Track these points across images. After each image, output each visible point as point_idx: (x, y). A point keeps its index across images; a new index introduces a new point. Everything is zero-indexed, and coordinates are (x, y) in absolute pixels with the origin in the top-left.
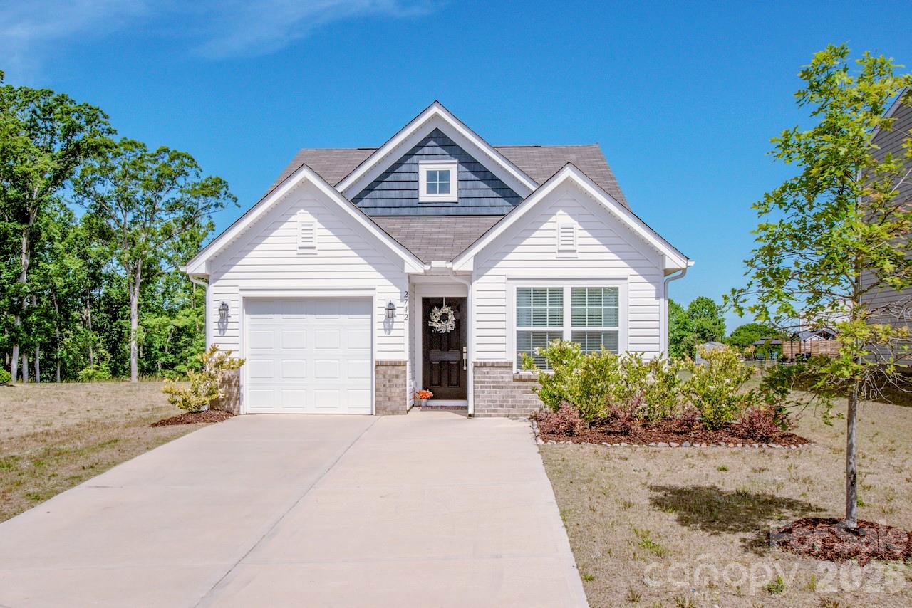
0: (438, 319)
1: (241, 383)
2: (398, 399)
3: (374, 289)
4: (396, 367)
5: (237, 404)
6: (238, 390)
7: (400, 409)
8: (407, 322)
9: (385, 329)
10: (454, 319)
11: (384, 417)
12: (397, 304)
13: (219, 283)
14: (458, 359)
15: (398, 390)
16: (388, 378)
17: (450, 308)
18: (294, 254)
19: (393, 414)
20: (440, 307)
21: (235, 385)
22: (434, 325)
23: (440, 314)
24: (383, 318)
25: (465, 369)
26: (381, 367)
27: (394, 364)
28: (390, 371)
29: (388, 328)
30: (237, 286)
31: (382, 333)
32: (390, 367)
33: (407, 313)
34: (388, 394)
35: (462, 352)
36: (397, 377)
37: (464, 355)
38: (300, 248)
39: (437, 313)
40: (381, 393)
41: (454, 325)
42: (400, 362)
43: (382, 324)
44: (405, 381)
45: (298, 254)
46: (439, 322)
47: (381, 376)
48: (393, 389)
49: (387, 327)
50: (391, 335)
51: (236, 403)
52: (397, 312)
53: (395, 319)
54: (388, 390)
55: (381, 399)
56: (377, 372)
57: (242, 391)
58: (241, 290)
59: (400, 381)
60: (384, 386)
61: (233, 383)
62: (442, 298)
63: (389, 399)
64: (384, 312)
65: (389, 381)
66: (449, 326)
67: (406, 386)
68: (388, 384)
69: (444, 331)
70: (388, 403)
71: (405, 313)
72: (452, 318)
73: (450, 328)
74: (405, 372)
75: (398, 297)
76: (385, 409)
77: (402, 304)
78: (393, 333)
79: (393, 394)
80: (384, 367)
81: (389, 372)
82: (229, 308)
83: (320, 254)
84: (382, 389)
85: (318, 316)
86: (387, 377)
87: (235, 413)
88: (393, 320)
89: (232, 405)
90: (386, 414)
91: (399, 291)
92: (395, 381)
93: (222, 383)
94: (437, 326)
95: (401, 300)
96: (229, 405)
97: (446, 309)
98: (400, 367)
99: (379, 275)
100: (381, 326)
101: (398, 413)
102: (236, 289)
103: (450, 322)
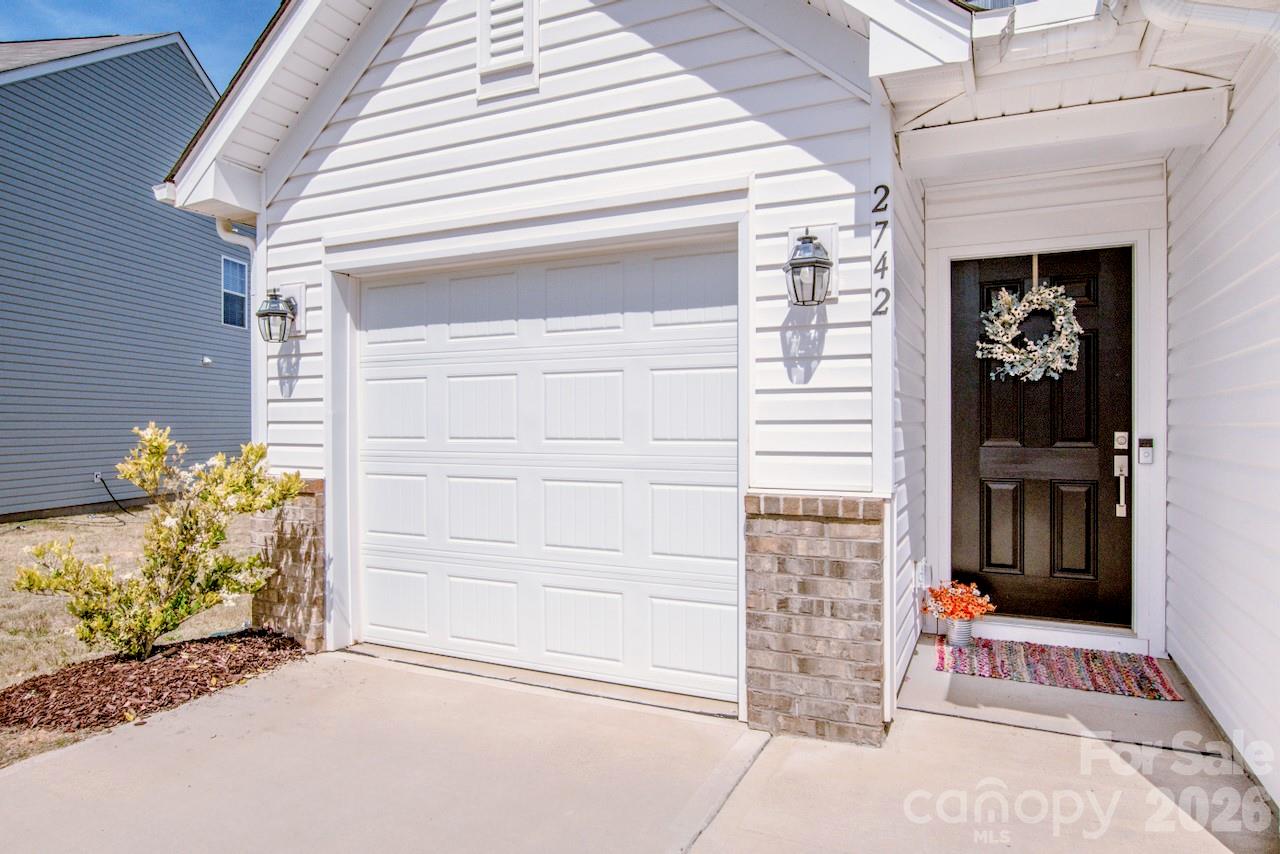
0: (1014, 332)
1: (329, 550)
2: (844, 671)
3: (742, 193)
4: (835, 527)
5: (314, 621)
6: (319, 572)
7: (852, 716)
8: (886, 323)
9: (789, 361)
10: (1078, 328)
11: (784, 739)
12: (840, 245)
13: (281, 234)
14: (1092, 474)
15: (841, 630)
16: (797, 571)
17: (1061, 289)
18: (468, 104)
19: (822, 735)
20: (1019, 288)
21: (308, 554)
22: (998, 352)
23: (1020, 311)
24: (780, 311)
25: (1121, 511)
26: (770, 524)
27: (828, 515)
28: (809, 543)
29: (802, 357)
30: (319, 240)
31: (778, 376)
32: (808, 527)
33: (888, 282)
34: (802, 644)
35: (1108, 453)
36: (839, 570)
37: (1120, 461)
38: (487, 78)
39: (1010, 309)
40: (768, 635)
41: (1075, 352)
42: (851, 505)
43: (777, 335)
44: (877, 592)
45: (481, 102)
46: (1018, 342)
47: (767, 564)
48: (823, 625)
49: (795, 350)
50: (811, 384)
51: (310, 614)
52: (839, 278)
53: (833, 314)
54: (799, 625)
55: (767, 660)
56: (753, 546)
57: (330, 576)
58: (329, 249)
59: (853, 592)
60: (783, 604)
61: (303, 549)
62: (1029, 258)
63: (804, 666)
64: (780, 282)
65: (803, 588)
66: (1059, 353)
67: (877, 613)
68: (797, 601)
69: (1036, 375)
70: (798, 684)
71: (877, 282)
72: (1068, 325)
73: (1060, 364)
74: (875, 551)
75: (846, 211)
76: (785, 705)
77: (863, 246)
78: (825, 373)
79: (820, 647)
80: (782, 525)
81: (801, 548)
82: (301, 310)
83: (549, 87)
84: (774, 617)
85: (555, 322)
86: (792, 566)
87: (309, 642)
88: (823, 316)
89: (300, 617)
90: (786, 730)
91: (851, 188)
92: (829, 588)
93: (278, 546)
94: (1008, 358)
95: (860, 229)
96: (295, 618)
97: (1042, 295)
98: (853, 529)
99: (764, 132)
100: (773, 345)
101: (842, 734)
102: (316, 251)
103: (1062, 342)
